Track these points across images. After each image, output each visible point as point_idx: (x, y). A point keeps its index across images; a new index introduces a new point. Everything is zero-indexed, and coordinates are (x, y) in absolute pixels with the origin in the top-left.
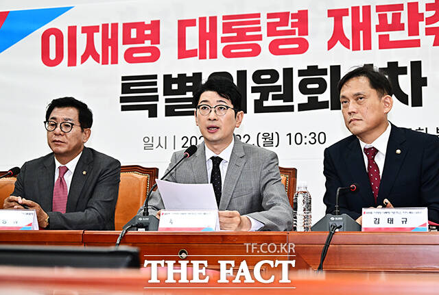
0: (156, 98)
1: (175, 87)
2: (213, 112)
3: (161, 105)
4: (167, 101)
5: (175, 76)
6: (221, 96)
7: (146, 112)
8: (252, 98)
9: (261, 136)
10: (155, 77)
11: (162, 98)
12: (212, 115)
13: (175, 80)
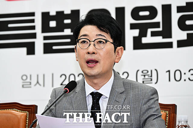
0: (34, 36)
1: (53, 24)
2: (92, 45)
3: (39, 43)
4: (45, 38)
5: (53, 13)
6: (101, 30)
7: (24, 50)
8: (130, 34)
9: (140, 73)
10: (33, 14)
11: (40, 36)
12: (91, 49)
13: (53, 18)
